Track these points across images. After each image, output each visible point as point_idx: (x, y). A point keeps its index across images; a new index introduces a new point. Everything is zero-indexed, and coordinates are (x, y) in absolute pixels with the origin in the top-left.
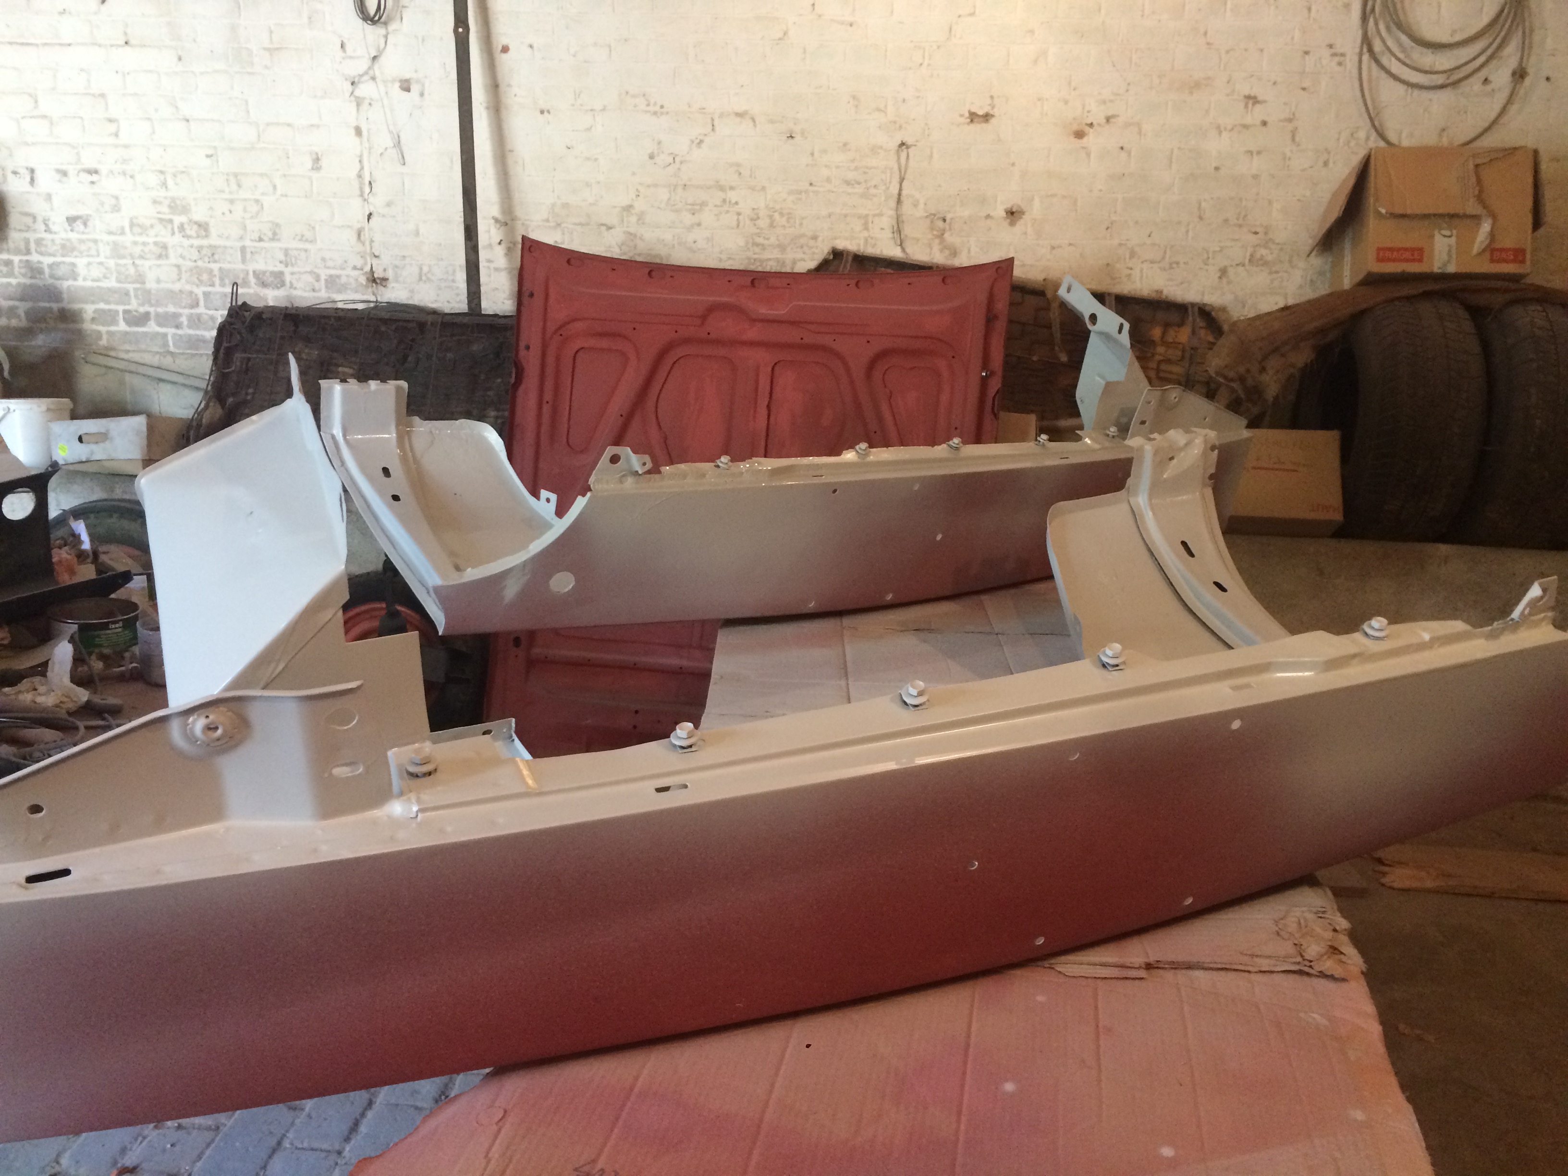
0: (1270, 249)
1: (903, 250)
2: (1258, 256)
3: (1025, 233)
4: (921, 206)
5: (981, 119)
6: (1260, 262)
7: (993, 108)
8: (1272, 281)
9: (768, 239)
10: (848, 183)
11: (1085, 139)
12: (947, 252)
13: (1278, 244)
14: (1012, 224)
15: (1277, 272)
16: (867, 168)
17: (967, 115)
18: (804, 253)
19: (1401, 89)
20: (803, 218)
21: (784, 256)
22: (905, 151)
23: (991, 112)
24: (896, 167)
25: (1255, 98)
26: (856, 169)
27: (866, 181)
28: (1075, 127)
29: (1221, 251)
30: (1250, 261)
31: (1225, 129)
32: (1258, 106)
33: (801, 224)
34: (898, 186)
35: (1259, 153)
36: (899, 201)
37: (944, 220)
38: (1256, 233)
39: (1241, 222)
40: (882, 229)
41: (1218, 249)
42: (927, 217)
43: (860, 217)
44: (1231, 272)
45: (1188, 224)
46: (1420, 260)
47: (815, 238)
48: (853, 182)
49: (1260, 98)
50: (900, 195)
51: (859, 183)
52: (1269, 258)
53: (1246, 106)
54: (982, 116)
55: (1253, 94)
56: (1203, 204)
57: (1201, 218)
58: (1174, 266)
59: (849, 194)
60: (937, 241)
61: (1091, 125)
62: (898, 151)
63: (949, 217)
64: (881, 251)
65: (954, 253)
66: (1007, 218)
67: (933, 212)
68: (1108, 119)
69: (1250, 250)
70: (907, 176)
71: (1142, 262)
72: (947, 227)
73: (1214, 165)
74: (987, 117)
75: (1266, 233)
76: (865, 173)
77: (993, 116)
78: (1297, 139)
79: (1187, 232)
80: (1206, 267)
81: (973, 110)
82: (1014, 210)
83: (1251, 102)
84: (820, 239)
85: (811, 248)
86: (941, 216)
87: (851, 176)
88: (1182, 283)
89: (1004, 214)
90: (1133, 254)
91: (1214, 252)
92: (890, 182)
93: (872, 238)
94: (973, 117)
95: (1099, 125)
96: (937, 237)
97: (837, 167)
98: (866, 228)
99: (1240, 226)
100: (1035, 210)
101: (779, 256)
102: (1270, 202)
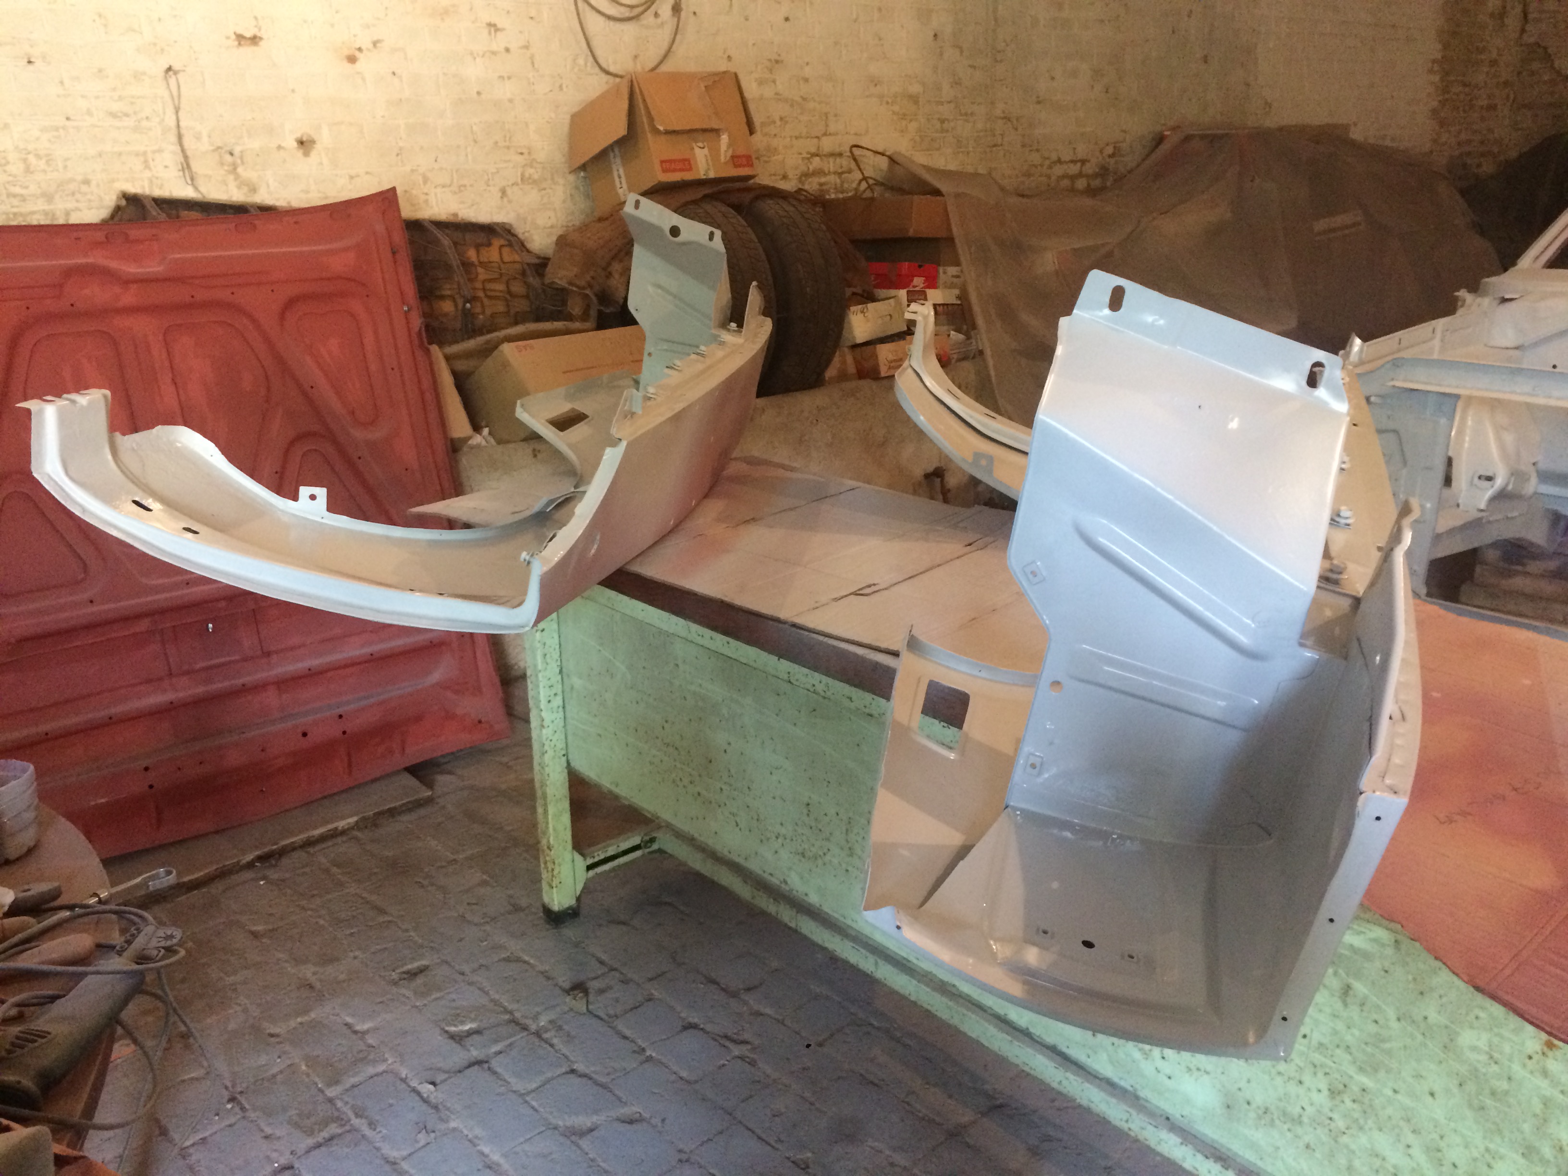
0: (536, 168)
1: (196, 189)
2: (527, 175)
3: (321, 164)
4: (205, 139)
5: (249, 42)
6: (530, 181)
7: (260, 30)
8: (542, 197)
9: (27, 187)
10: (113, 115)
11: (358, 64)
12: (245, 189)
13: (541, 163)
14: (306, 154)
15: (544, 189)
16: (133, 97)
17: (234, 37)
18: (77, 201)
19: (601, 19)
20: (66, 160)
21: (52, 207)
22: (174, 77)
23: (259, 34)
24: (166, 94)
25: (495, 25)
26: (120, 98)
27: (135, 113)
28: (346, 52)
29: (498, 172)
30: (522, 179)
31: (478, 55)
32: (498, 33)
33: (65, 167)
34: (174, 117)
35: (509, 78)
36: (180, 137)
37: (231, 154)
38: (522, 154)
39: (507, 144)
40: (166, 167)
41: (495, 171)
42: (214, 151)
43: (137, 155)
44: (509, 191)
45: (466, 148)
46: (690, 169)
47: (87, 182)
48: (120, 114)
49: (499, 26)
50: (178, 126)
51: (127, 115)
52: (536, 177)
53: (490, 33)
54: (250, 39)
55: (492, 22)
56: (475, 128)
57: (475, 141)
58: (462, 188)
59: (119, 128)
60: (231, 177)
61: (360, 49)
62: (166, 77)
63: (237, 150)
64: (171, 191)
65: (254, 190)
66: (298, 148)
67: (220, 145)
68: (375, 44)
69: (520, 170)
70: (182, 106)
71: (435, 187)
72: (239, 161)
73: (475, 90)
74: (255, 40)
75: (529, 153)
76: (132, 103)
77: (261, 39)
78: (536, 66)
79: (467, 155)
80: (488, 188)
81: (239, 32)
82: (304, 139)
83: (493, 30)
84: (94, 183)
85: (85, 194)
86: (228, 148)
87: (116, 107)
88: (473, 205)
89: (295, 144)
90: (426, 180)
91: (493, 174)
92: (164, 113)
93: (157, 178)
94: (240, 38)
95: (368, 50)
96: (230, 172)
97: (97, 97)
98: (147, 166)
99: (508, 148)
100: (324, 139)
101: (46, 207)
102: (527, 124)
